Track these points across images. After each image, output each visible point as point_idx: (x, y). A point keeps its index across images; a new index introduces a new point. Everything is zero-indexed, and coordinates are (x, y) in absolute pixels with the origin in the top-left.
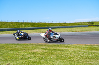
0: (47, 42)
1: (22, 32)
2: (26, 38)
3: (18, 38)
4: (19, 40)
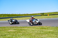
0: (31, 25)
2: (16, 23)
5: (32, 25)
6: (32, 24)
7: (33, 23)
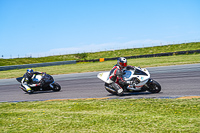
1: (37, 74)
2: (48, 86)
3: (28, 89)
4: (31, 93)
5: (122, 95)
6: (120, 91)
7: (124, 86)
